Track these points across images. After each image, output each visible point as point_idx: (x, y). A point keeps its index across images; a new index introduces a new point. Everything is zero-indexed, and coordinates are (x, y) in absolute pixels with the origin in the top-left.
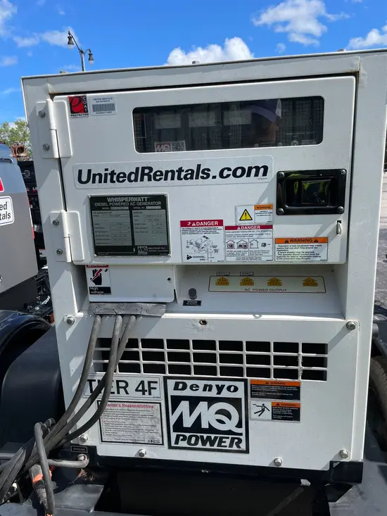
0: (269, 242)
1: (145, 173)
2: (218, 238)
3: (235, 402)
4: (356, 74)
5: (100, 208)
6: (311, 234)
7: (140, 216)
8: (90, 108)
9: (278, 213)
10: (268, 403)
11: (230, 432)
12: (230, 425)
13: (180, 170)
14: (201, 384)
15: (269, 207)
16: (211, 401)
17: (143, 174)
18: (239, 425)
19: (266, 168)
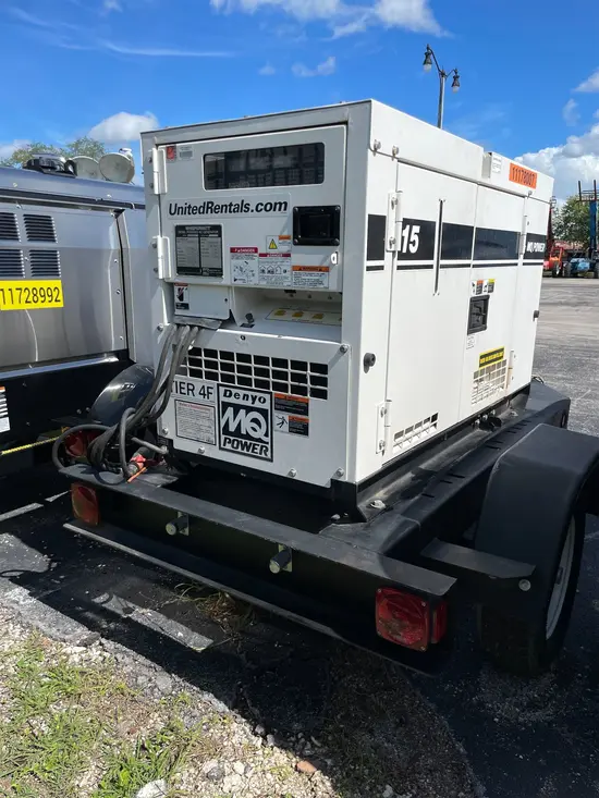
0: (289, 269)
1: (209, 207)
2: (254, 263)
3: (264, 412)
4: (346, 123)
5: (181, 235)
6: (317, 264)
7: (206, 242)
8: (178, 154)
9: (295, 244)
10: (286, 416)
12: (260, 434)
13: (231, 205)
14: (242, 393)
15: (288, 238)
16: (249, 409)
17: (208, 208)
18: (266, 435)
19: (286, 203)
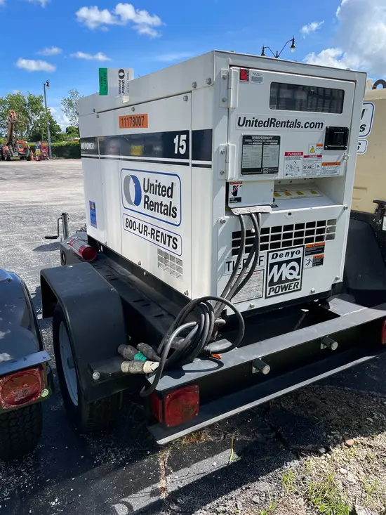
0: (320, 164)
1: (272, 122)
2: (300, 162)
3: (298, 260)
4: (355, 81)
5: (247, 143)
6: (335, 161)
7: (267, 148)
8: (250, 78)
9: (325, 149)
10: (311, 257)
11: (295, 279)
12: (295, 275)
13: (288, 122)
14: (284, 252)
15: (322, 145)
16: (288, 262)
17: (271, 123)
18: (299, 274)
19: (322, 124)
